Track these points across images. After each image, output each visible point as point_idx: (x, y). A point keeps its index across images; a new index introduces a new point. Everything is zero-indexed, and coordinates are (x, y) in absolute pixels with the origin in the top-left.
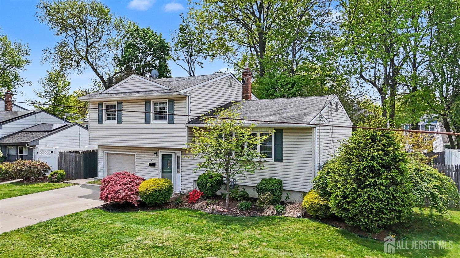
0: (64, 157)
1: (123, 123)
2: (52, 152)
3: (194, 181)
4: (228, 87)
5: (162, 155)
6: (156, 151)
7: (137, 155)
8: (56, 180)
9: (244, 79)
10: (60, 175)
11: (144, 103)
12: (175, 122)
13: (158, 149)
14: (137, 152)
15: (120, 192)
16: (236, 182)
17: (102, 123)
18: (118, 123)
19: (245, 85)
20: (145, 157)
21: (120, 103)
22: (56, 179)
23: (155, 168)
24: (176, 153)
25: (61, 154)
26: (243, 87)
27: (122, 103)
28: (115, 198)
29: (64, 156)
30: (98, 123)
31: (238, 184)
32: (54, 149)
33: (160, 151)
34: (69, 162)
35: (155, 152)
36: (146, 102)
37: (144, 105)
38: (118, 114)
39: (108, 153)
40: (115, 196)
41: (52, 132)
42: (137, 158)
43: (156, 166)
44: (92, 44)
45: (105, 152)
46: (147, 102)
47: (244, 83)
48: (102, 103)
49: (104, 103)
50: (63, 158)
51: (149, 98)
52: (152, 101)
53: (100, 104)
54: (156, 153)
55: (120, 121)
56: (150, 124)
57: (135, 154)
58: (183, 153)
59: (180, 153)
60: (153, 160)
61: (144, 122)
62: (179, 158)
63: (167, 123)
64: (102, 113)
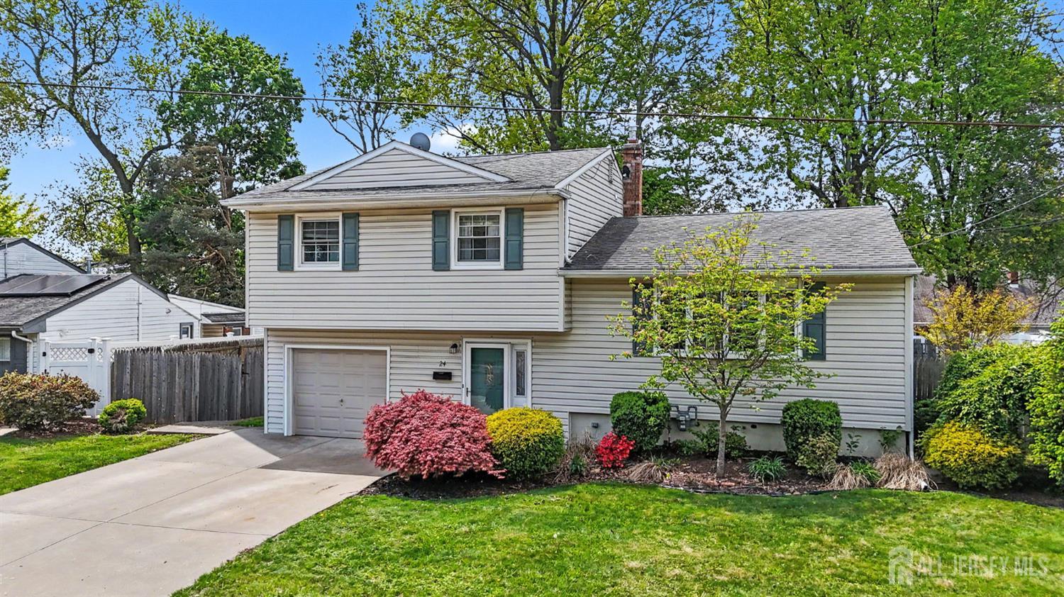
0: (132, 364)
1: (361, 268)
2: (91, 351)
3: (570, 413)
4: (607, 183)
5: (473, 349)
6: (454, 339)
7: (393, 353)
8: (124, 428)
9: (628, 165)
10: (135, 413)
11: (431, 217)
12: (525, 266)
13: (459, 336)
14: (394, 345)
15: (450, 447)
16: (696, 413)
17: (292, 270)
18: (344, 269)
19: (629, 181)
20: (418, 357)
21: (352, 216)
22: (125, 425)
23: (450, 385)
24: (512, 345)
25: (120, 355)
26: (624, 184)
27: (358, 215)
28: (444, 462)
29: (132, 361)
30: (279, 270)
31: (700, 416)
32: (98, 340)
33: (465, 340)
34: (147, 379)
35: (451, 343)
36: (434, 213)
37: (430, 223)
38: (344, 244)
39: (293, 349)
40: (442, 458)
41: (76, 297)
42: (393, 359)
43: (454, 379)
44: (86, 69)
45: (287, 346)
46: (440, 215)
47: (628, 176)
48: (293, 217)
49: (297, 215)
50: (129, 366)
51: (449, 204)
52: (453, 211)
53: (285, 219)
54: (455, 346)
55: (351, 264)
56: (449, 270)
57: (387, 349)
58: (537, 343)
59: (526, 344)
60: (444, 364)
61: (430, 266)
62: (520, 356)
63: (503, 267)
64: (290, 242)
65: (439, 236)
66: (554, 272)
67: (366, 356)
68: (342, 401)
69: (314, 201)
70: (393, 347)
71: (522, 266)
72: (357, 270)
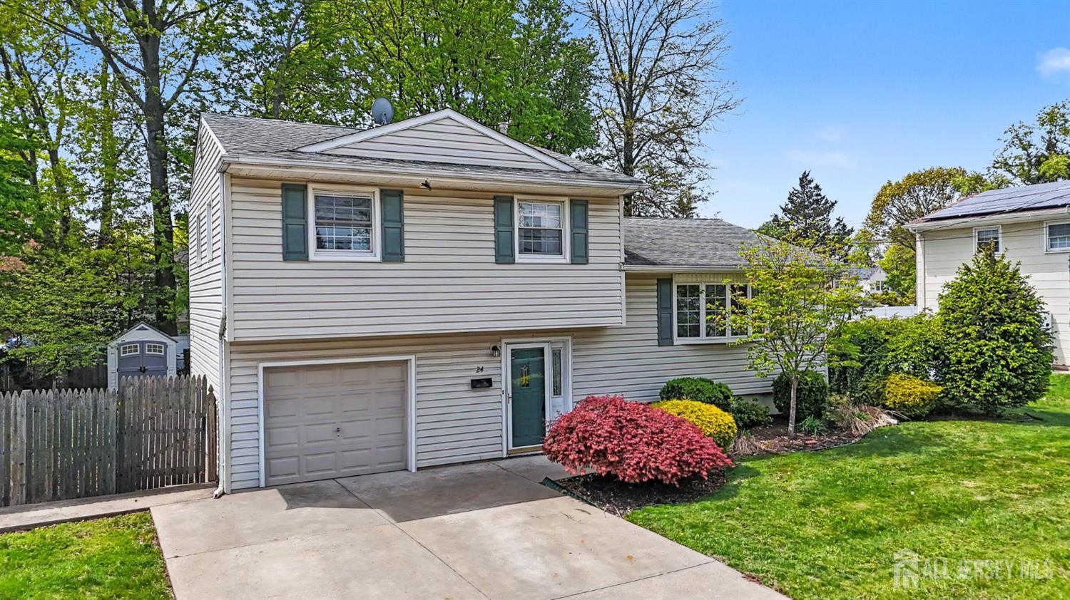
1: (407, 259)
5: (513, 351)
6: (490, 341)
7: (419, 362)
11: (491, 202)
12: (591, 260)
13: (498, 337)
14: (421, 352)
17: (305, 258)
18: (384, 260)
20: (450, 364)
21: (393, 195)
23: (491, 393)
24: (552, 343)
27: (402, 193)
30: (286, 259)
33: (503, 341)
35: (489, 345)
36: (496, 200)
37: (491, 209)
38: (384, 228)
42: (420, 369)
43: (494, 385)
45: (262, 365)
46: (502, 200)
48: (304, 187)
49: (311, 186)
52: (516, 197)
53: (294, 190)
54: (495, 348)
55: (394, 252)
56: (514, 263)
57: (412, 357)
58: (579, 340)
59: (565, 342)
60: (482, 370)
61: (493, 259)
62: (556, 355)
63: (568, 261)
64: (302, 222)
65: (503, 225)
66: (616, 266)
67: (374, 369)
68: (338, 430)
69: (337, 170)
70: (419, 355)
71: (588, 261)
72: (402, 260)
